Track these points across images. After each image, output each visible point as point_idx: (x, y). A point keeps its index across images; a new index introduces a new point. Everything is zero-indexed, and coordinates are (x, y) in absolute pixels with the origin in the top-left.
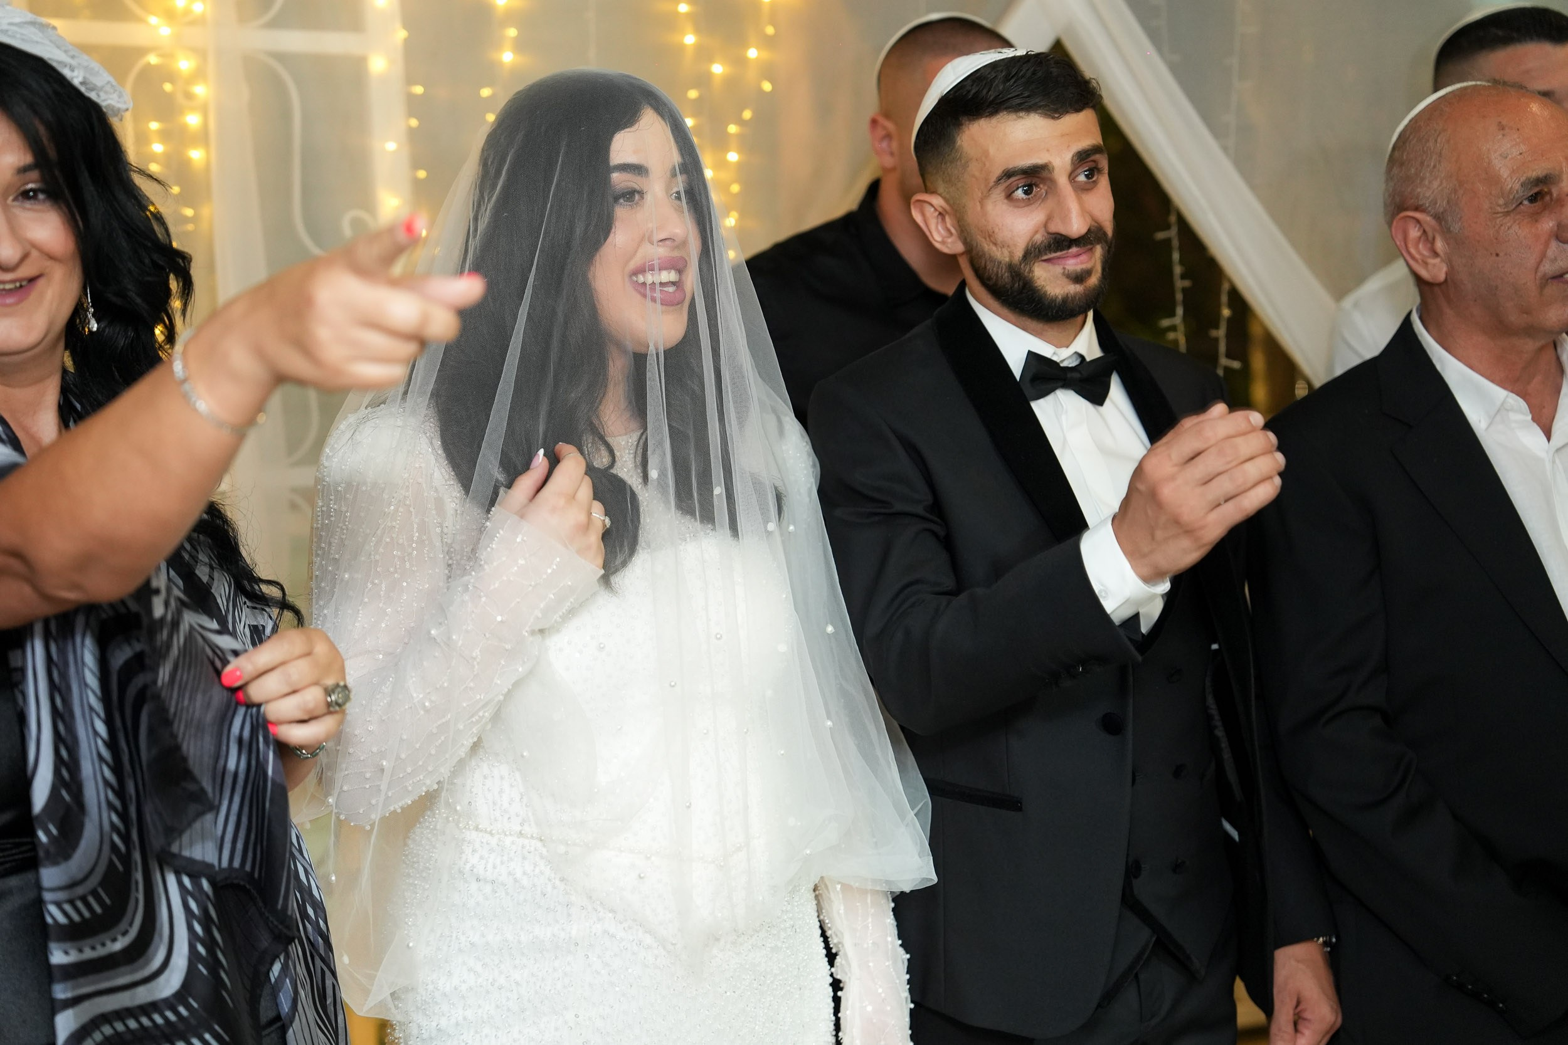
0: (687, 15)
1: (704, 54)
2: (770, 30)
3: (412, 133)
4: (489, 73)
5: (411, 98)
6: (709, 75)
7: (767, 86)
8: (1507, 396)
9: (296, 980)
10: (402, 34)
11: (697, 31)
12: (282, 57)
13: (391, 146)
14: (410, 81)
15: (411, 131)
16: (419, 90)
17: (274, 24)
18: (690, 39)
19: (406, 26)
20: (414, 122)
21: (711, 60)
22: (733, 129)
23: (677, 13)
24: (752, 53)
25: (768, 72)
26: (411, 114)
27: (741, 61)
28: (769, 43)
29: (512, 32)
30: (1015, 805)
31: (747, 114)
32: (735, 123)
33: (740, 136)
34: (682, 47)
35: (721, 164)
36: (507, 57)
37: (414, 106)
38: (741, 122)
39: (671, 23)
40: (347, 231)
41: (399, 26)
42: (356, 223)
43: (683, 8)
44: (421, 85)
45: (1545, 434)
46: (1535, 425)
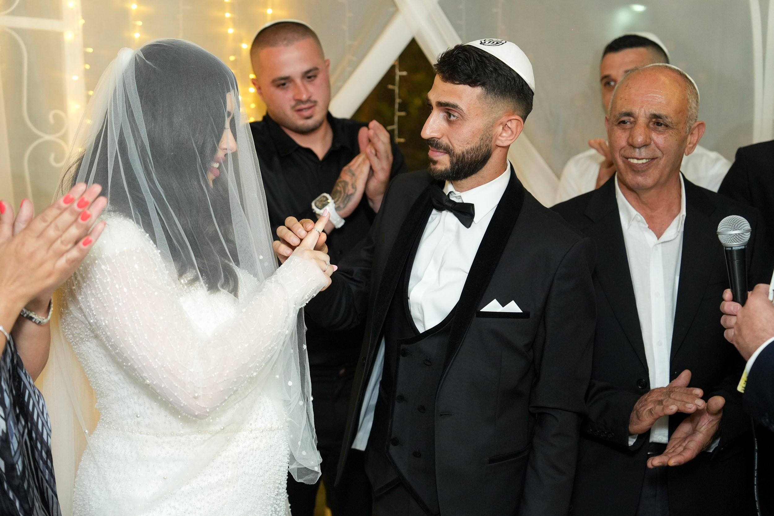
0: (230, 19)
1: (238, 38)
4: (128, 43)
5: (86, 54)
6: (240, 49)
8: (637, 214)
9: (33, 499)
10: (82, 22)
11: (235, 27)
12: (17, 30)
13: (75, 78)
14: (86, 45)
15: (86, 71)
16: (90, 50)
17: (12, 14)
18: (231, 31)
19: (84, 18)
20: (88, 67)
21: (242, 42)
23: (225, 18)
26: (86, 62)
29: (139, 23)
34: (227, 35)
35: (246, 93)
36: (137, 35)
37: (87, 58)
39: (221, 22)
40: (51, 120)
41: (80, 17)
42: (56, 117)
43: (228, 15)
44: (92, 48)
45: (657, 236)
46: (651, 231)
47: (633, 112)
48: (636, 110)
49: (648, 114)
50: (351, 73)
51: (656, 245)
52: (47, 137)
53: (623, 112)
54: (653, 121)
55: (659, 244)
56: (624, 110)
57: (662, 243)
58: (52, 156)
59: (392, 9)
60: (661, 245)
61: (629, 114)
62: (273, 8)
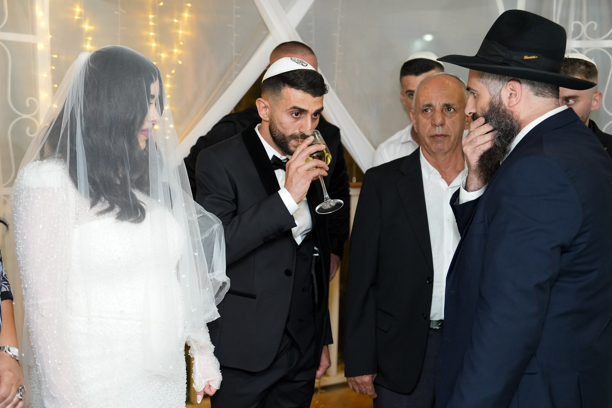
0: (153, 36)
1: (158, 50)
2: (182, 43)
3: (52, 71)
5: (52, 59)
6: (160, 57)
7: (180, 62)
8: (433, 169)
10: (50, 37)
11: (156, 42)
12: (5, 42)
13: (45, 75)
14: (52, 53)
16: (55, 56)
17: (2, 30)
18: (154, 45)
19: (51, 34)
20: (53, 68)
21: (161, 52)
22: (168, 76)
23: (150, 35)
24: (175, 51)
25: (180, 57)
26: (52, 64)
27: (171, 53)
28: (181, 47)
29: (90, 38)
30: (253, 297)
31: (173, 71)
32: (169, 74)
33: (171, 79)
34: (151, 47)
36: (88, 47)
37: (53, 62)
38: (171, 74)
39: (147, 39)
40: (28, 105)
41: (49, 33)
42: (31, 102)
43: (152, 34)
44: (57, 55)
45: (447, 184)
46: (443, 179)
47: (432, 103)
48: (434, 103)
49: (441, 104)
50: (237, 75)
51: (447, 189)
52: (25, 116)
53: (425, 104)
54: (445, 108)
55: (449, 188)
56: (426, 103)
57: (451, 188)
58: (28, 129)
59: (265, 32)
60: (450, 189)
61: (429, 106)
62: (182, 30)
